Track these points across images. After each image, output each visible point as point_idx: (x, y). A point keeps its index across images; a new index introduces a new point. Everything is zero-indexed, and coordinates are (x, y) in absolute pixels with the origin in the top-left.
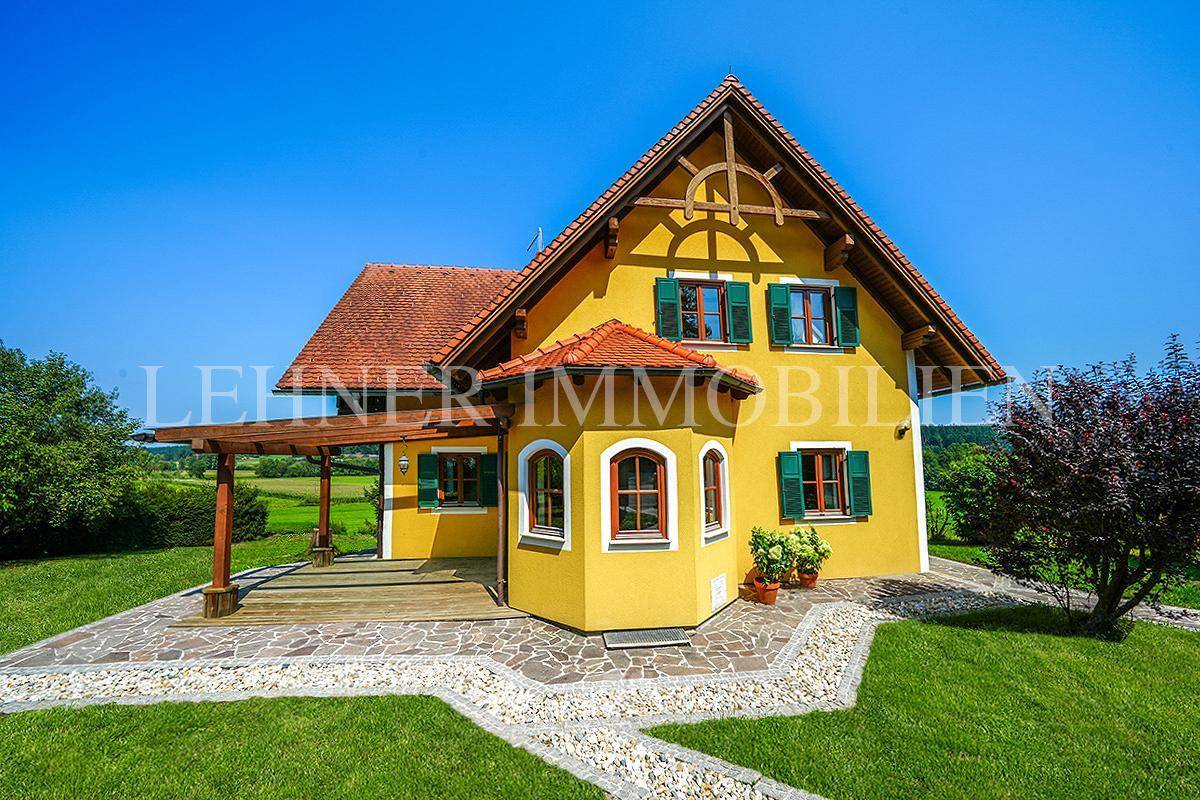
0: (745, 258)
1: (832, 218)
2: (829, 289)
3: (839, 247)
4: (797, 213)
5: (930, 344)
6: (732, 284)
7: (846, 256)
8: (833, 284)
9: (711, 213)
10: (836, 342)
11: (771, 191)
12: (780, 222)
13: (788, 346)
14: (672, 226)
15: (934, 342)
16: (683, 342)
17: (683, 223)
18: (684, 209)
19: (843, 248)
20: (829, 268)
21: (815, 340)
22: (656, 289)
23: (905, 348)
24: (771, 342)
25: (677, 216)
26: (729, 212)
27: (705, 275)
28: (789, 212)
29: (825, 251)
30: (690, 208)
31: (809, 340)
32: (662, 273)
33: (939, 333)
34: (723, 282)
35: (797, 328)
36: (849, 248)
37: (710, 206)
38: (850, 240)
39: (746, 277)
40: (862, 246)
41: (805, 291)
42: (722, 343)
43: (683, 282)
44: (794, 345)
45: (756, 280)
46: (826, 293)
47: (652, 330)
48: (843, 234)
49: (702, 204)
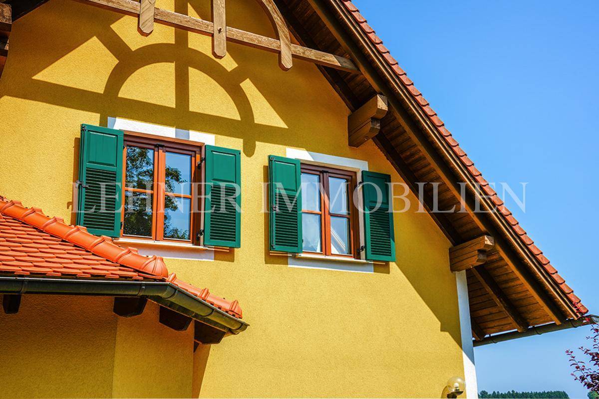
0: (233, 113)
1: (359, 70)
2: (355, 173)
3: (368, 112)
4: (312, 54)
5: (486, 263)
6: (214, 149)
7: (378, 126)
8: (359, 166)
9: (182, 31)
10: (363, 253)
11: (275, 16)
12: (288, 62)
13: (295, 257)
14: (115, 45)
15: (492, 262)
16: (122, 240)
17: (134, 42)
18: (138, 16)
19: (373, 113)
20: (355, 142)
21: (334, 250)
22: (80, 145)
23: (454, 268)
24: (269, 247)
25: (125, 29)
26: (212, 35)
27: (168, 132)
28: (300, 50)
29: (350, 118)
30: (148, 16)
31: (325, 249)
32: (93, 119)
33: (498, 248)
34: (199, 147)
35: (310, 230)
36: (381, 116)
37: (179, 19)
38: (382, 104)
39: (235, 144)
40: (398, 115)
41: (323, 172)
42: (190, 246)
43: (131, 139)
44: (303, 255)
45: (250, 150)
46: (350, 178)
47: (66, 216)
48: (373, 94)
49: (168, 14)
